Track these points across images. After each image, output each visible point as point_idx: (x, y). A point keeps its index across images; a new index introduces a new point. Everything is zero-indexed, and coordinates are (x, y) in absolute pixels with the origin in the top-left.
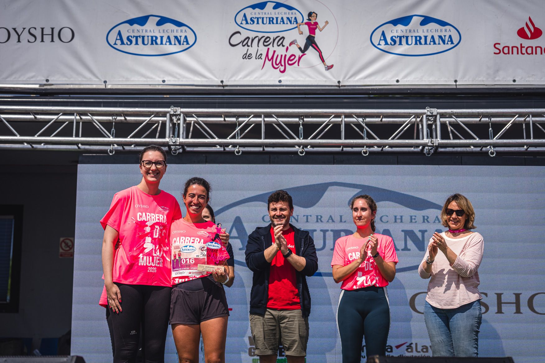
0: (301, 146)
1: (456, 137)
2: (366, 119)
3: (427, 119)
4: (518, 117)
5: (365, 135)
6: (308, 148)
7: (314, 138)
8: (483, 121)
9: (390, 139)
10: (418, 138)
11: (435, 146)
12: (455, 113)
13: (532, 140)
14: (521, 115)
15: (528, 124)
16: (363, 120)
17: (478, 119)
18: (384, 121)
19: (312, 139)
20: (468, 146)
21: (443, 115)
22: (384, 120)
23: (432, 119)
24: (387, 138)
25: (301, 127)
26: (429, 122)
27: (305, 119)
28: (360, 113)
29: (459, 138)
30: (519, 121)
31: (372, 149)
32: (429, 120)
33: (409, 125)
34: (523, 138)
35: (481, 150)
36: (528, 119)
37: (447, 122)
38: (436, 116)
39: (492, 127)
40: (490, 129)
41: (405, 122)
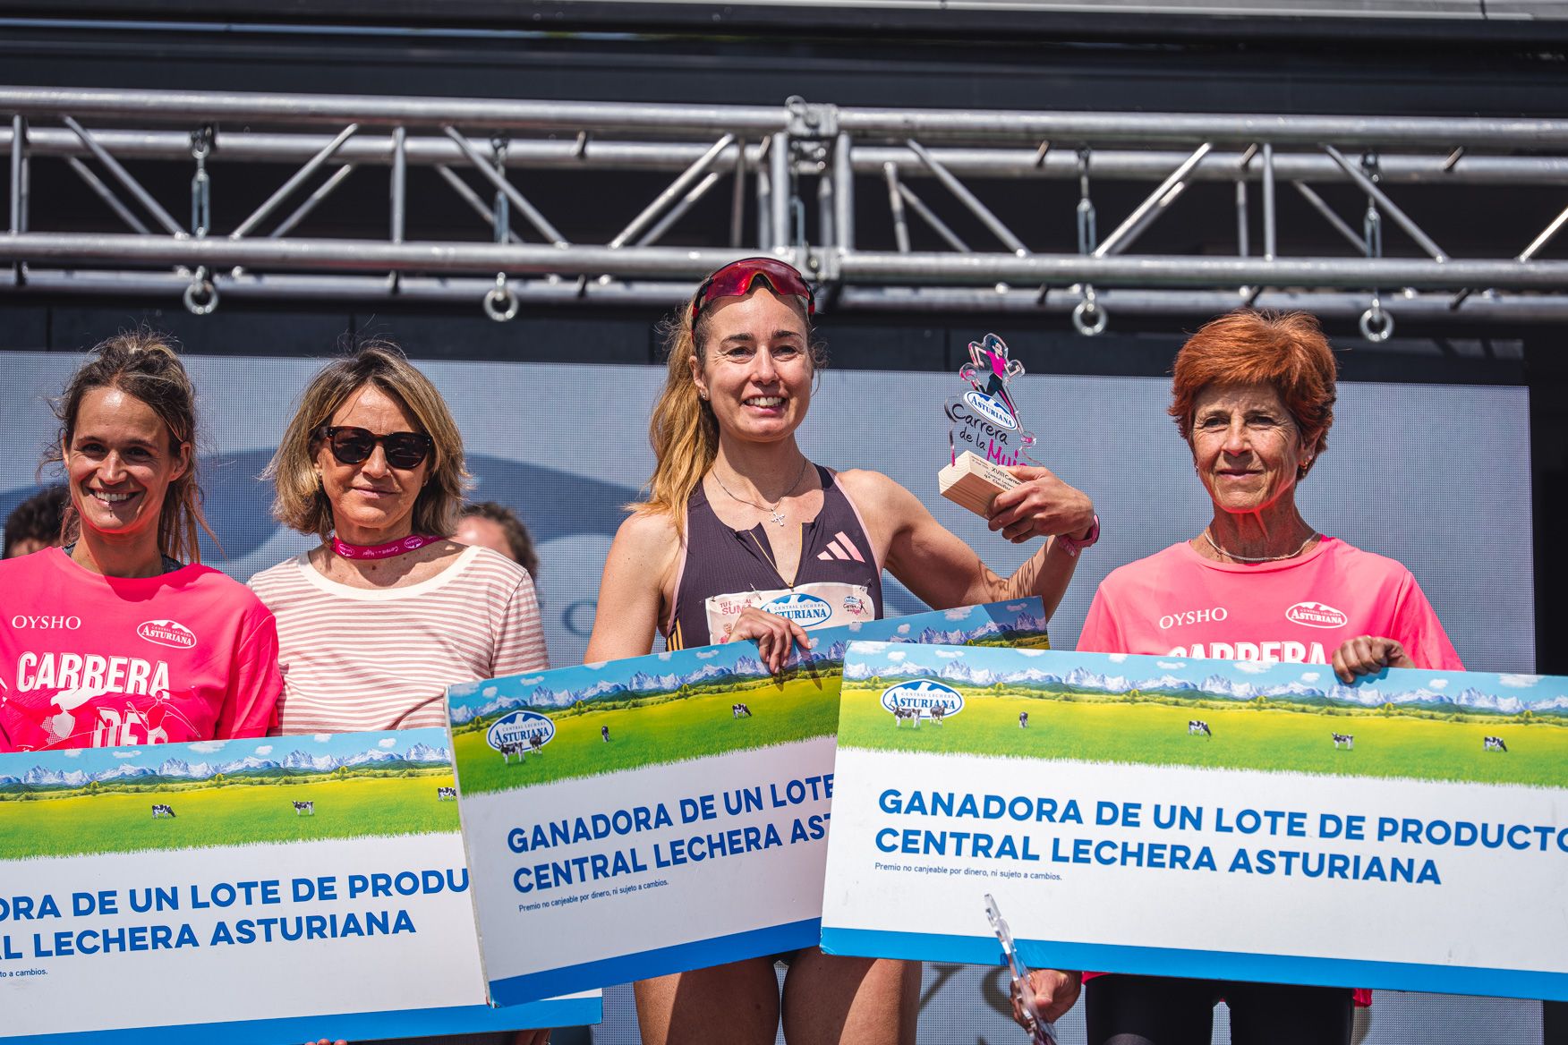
0: (200, 273)
1: (925, 240)
2: (505, 146)
3: (790, 149)
4: (1211, 151)
5: (499, 220)
6: (233, 279)
7: (263, 230)
8: (1055, 167)
9: (617, 243)
10: (751, 241)
11: (827, 282)
12: (924, 128)
13: (1270, 264)
14: (1223, 143)
15: (1255, 187)
16: (496, 149)
17: (1029, 158)
18: (599, 160)
19: (250, 235)
20: (986, 280)
21: (862, 137)
22: (594, 149)
23: (816, 150)
24: (604, 240)
25: (201, 176)
26: (806, 167)
27: (223, 140)
28: (480, 119)
29: (942, 246)
30: (1220, 169)
31: (535, 288)
32: (803, 156)
33: (710, 180)
34: (1233, 252)
35: (1042, 300)
36: (1257, 162)
37: (890, 169)
38: (831, 142)
39: (1092, 198)
40: (1085, 205)
41: (689, 163)
